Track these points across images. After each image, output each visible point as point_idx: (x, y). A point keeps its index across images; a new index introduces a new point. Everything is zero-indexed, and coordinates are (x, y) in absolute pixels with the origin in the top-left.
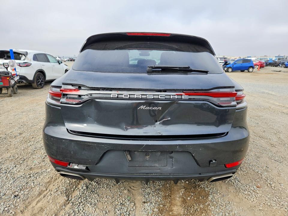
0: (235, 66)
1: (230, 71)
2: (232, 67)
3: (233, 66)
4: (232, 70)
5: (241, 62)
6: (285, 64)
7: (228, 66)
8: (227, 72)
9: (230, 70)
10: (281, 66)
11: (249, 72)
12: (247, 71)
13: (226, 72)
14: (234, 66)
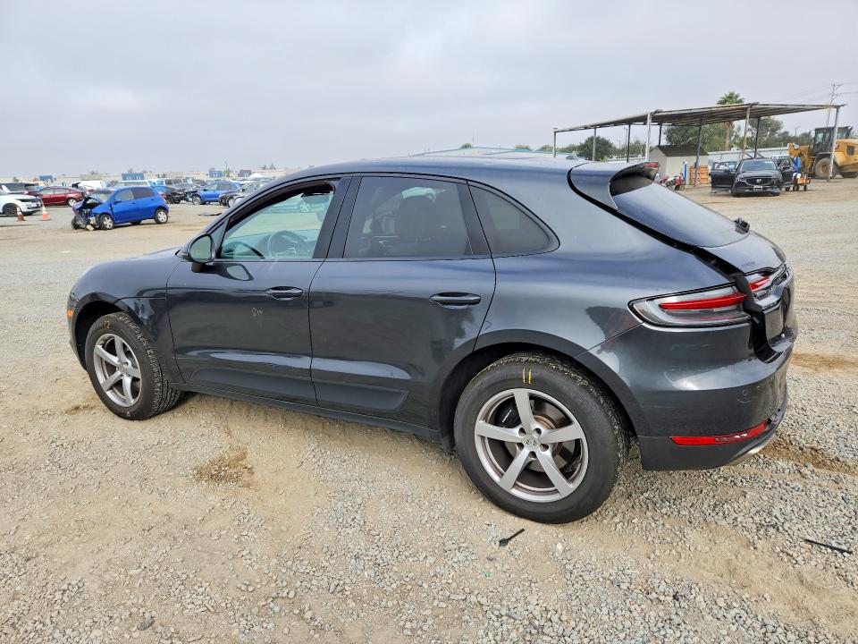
0: (117, 208)
1: (108, 227)
2: (110, 212)
3: (112, 209)
4: (114, 223)
5: (131, 196)
6: (199, 196)
7: (97, 210)
8: (99, 229)
9: (108, 222)
10: (190, 199)
11: (158, 222)
12: (153, 221)
13: (96, 229)
14: (114, 211)
